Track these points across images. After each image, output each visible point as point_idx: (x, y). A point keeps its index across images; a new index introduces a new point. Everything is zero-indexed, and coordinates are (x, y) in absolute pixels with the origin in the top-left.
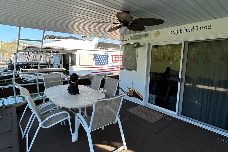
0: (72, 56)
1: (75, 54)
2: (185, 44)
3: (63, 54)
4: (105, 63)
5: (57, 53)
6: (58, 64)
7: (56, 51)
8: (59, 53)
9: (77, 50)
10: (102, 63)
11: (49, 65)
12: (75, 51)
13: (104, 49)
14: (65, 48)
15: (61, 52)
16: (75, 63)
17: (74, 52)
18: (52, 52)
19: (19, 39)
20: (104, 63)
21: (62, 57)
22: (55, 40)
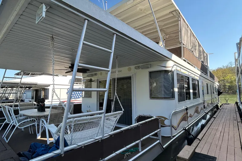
0: (45, 91)
1: (49, 89)
2: (113, 80)
3: (36, 89)
4: (79, 97)
5: (30, 88)
6: (29, 99)
7: (29, 86)
8: (31, 89)
9: (51, 85)
10: (75, 97)
11: (19, 100)
12: (49, 86)
13: (78, 84)
14: (38, 83)
15: (33, 88)
16: (47, 97)
17: (47, 87)
18: (24, 88)
19: (4, 77)
20: (77, 97)
21: (35, 92)
22: (29, 76)
